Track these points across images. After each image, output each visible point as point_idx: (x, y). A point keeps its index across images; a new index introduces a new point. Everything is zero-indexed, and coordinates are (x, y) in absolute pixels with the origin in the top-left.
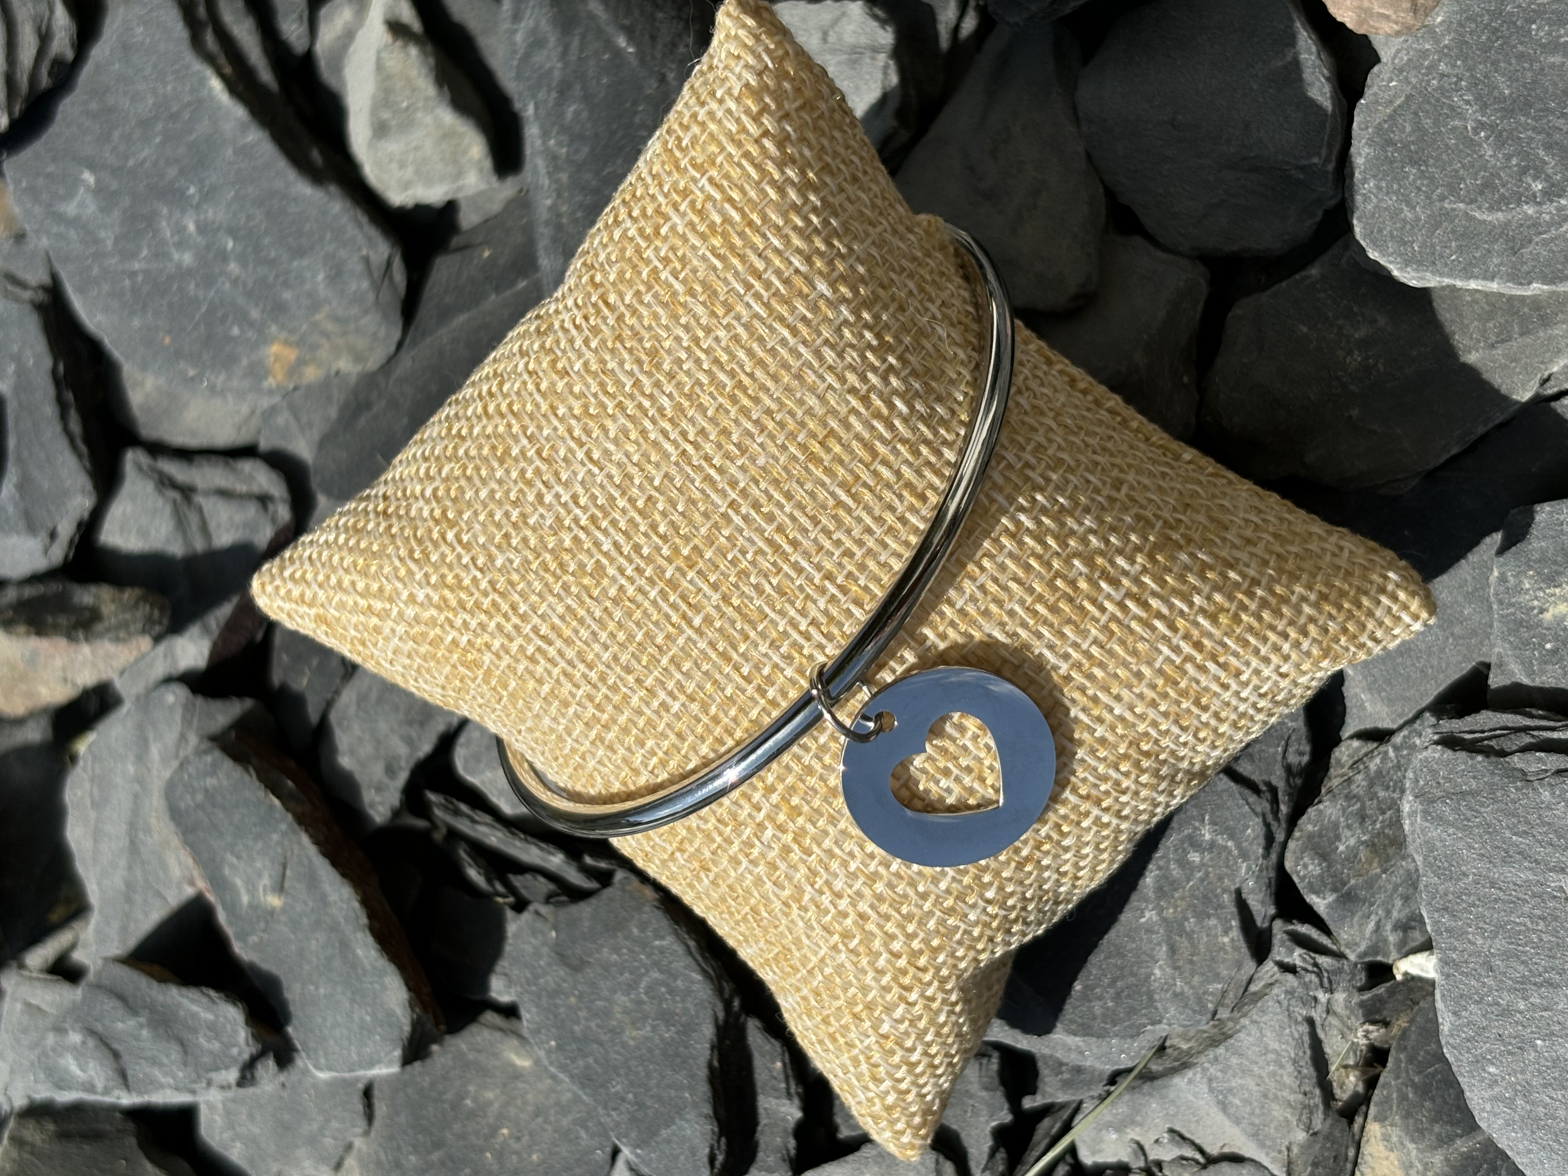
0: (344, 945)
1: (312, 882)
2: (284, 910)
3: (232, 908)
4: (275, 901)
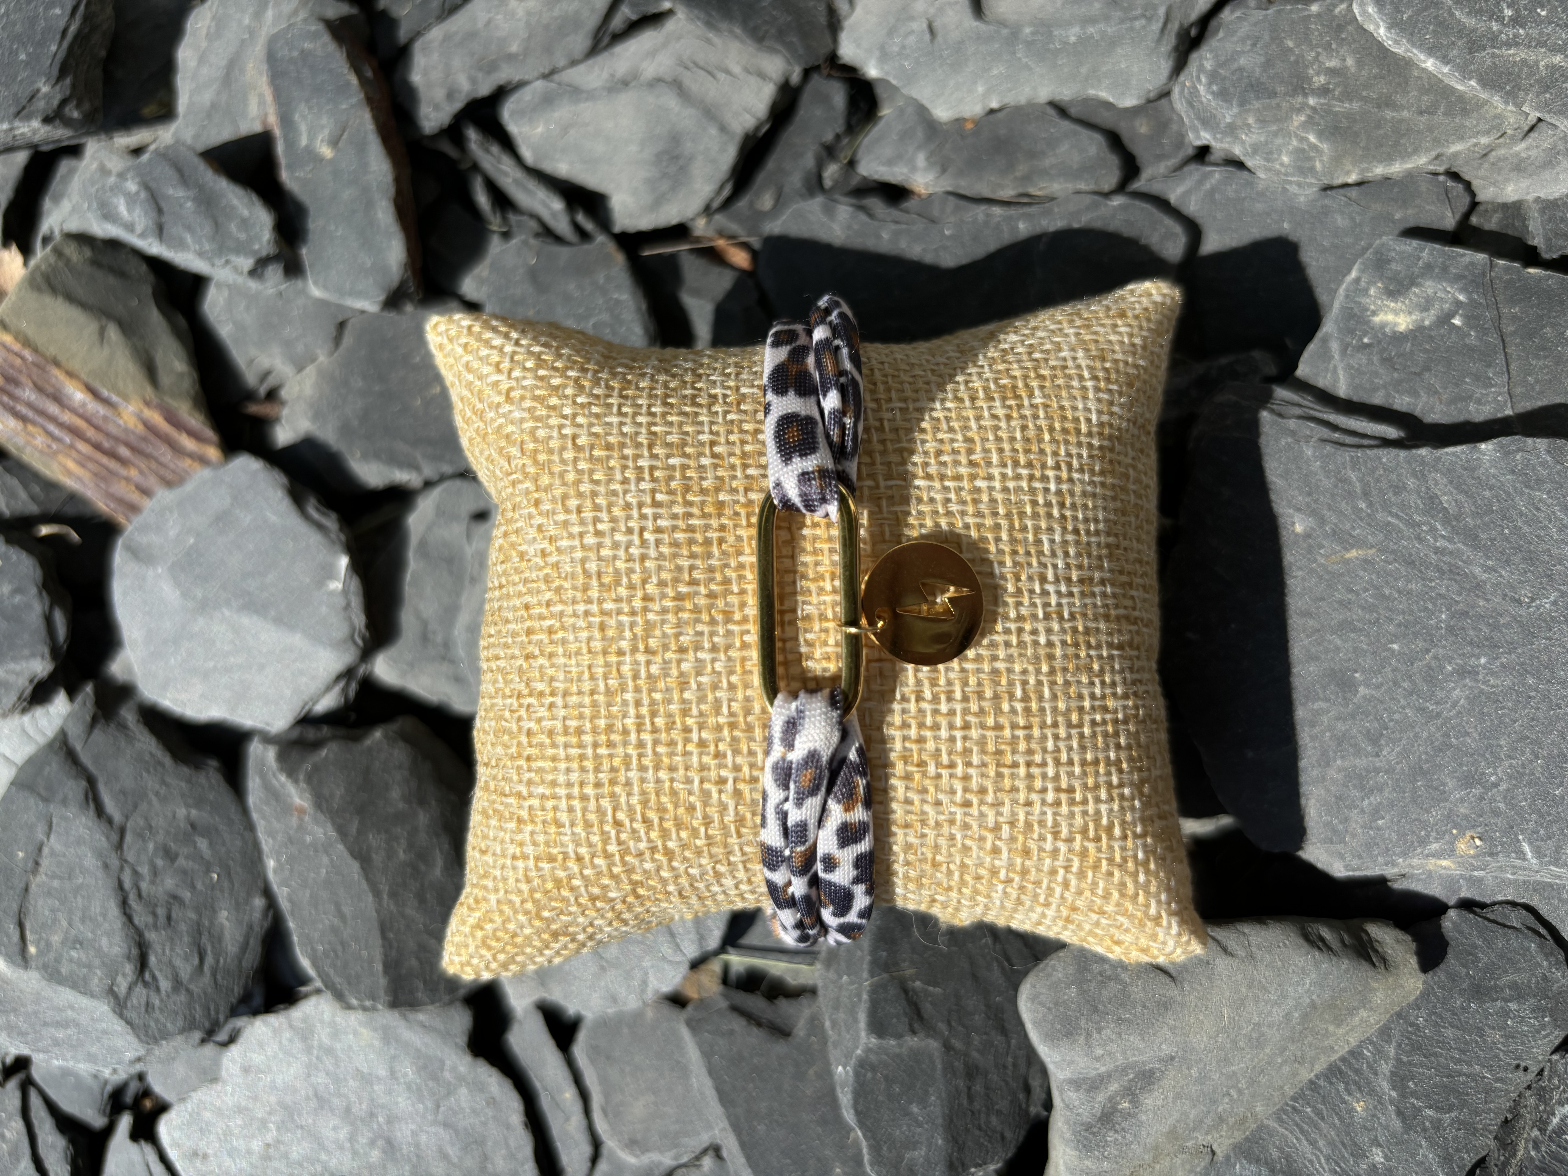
0: (369, 205)
1: (361, 148)
2: (331, 161)
3: (291, 144)
4: (327, 152)
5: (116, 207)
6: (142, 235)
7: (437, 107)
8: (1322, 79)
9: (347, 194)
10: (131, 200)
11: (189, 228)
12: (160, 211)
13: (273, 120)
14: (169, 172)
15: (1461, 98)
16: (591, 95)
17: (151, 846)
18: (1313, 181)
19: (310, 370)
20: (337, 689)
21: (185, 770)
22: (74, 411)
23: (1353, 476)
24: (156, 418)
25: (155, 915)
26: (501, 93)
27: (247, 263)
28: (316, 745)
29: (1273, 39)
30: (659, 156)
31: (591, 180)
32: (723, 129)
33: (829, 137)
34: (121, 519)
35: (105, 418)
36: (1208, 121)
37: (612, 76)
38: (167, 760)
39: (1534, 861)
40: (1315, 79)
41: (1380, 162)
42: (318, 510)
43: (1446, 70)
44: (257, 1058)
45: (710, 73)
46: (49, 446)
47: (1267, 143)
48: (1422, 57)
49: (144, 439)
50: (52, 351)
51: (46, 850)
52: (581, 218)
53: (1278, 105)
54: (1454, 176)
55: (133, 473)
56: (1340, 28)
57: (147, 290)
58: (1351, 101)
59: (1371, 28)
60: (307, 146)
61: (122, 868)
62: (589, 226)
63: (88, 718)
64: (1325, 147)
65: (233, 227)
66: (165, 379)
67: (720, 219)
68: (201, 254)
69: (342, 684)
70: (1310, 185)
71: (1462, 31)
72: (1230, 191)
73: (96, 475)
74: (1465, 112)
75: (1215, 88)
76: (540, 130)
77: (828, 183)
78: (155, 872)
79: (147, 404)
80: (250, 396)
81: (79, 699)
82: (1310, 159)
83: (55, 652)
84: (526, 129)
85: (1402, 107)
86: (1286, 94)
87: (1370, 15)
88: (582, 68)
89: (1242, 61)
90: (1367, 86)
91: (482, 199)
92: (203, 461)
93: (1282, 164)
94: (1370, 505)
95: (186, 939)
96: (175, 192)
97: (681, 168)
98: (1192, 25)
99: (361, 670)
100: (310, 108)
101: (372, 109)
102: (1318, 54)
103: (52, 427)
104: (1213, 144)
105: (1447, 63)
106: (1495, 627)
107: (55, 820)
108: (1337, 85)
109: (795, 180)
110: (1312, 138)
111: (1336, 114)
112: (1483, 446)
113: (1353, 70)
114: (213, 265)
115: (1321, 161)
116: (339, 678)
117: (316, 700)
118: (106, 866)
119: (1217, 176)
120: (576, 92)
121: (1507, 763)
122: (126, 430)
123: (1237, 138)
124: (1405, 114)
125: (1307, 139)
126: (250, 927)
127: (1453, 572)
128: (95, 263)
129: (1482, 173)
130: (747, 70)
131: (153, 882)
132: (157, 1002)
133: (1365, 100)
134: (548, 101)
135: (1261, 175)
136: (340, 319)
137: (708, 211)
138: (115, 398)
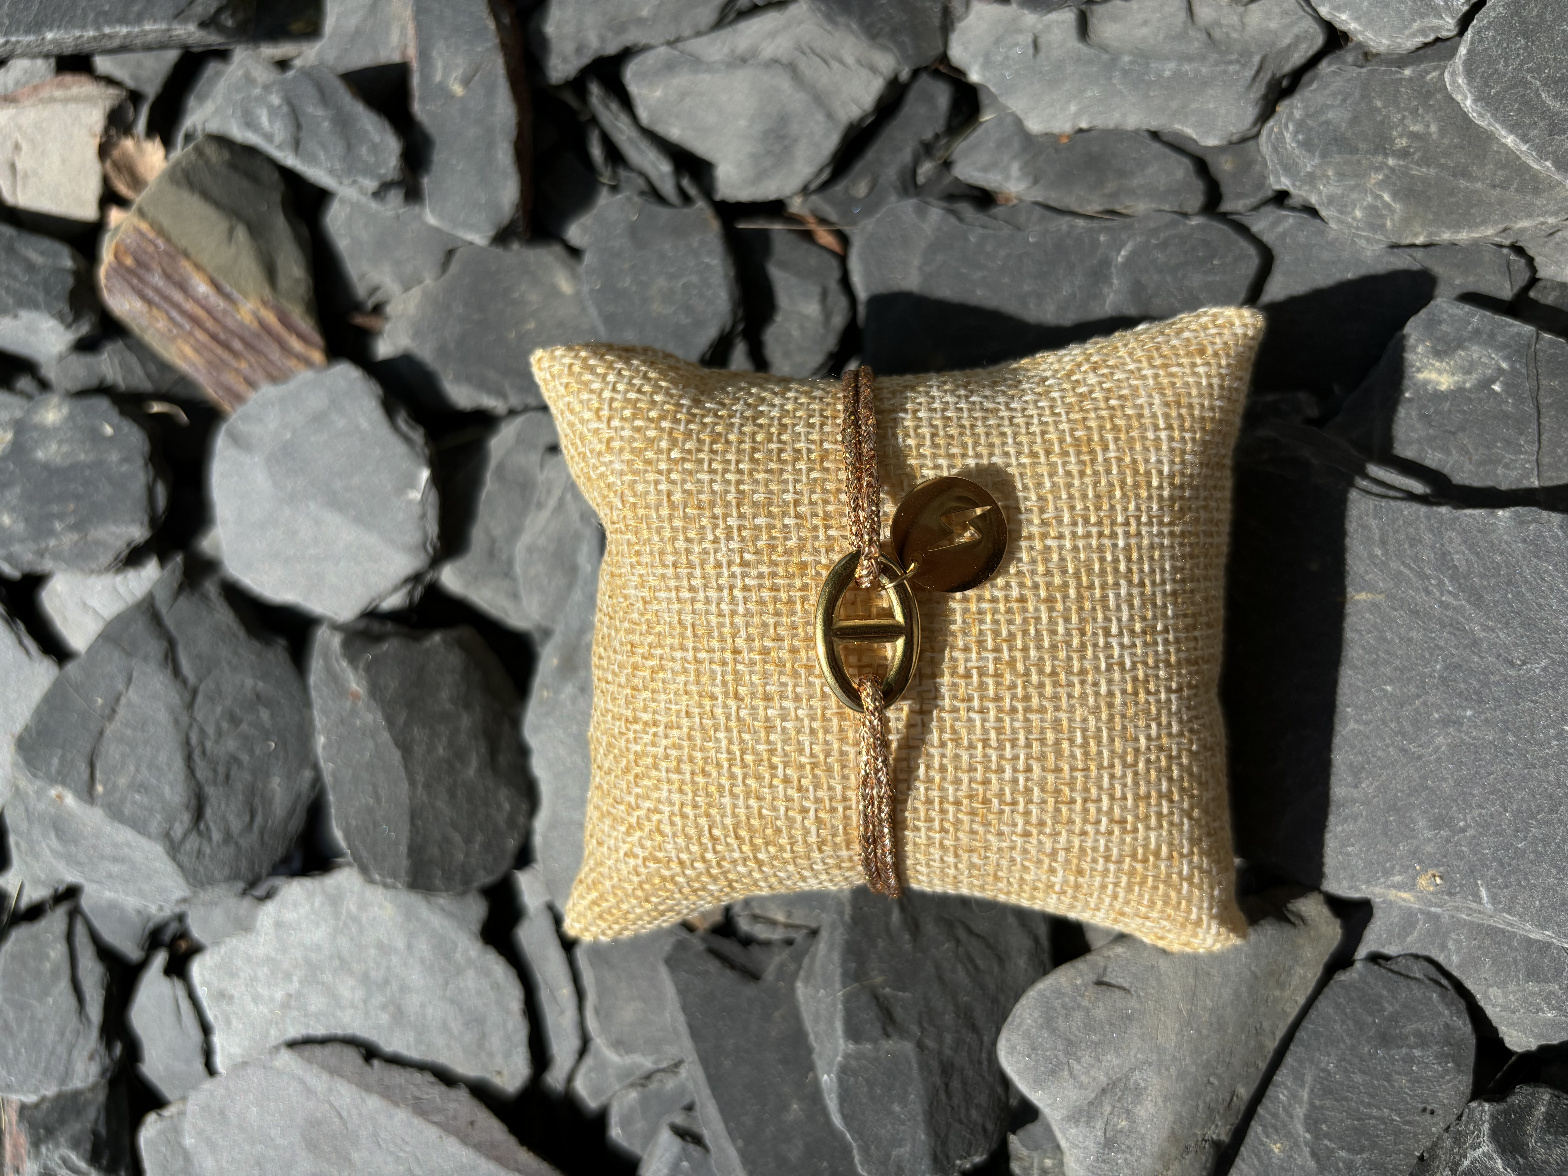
5: (259, 117)
6: (280, 147)
7: (565, 60)
8: (1404, 142)
9: (472, 132)
10: (273, 112)
11: (324, 147)
12: (298, 126)
13: (412, 53)
14: (312, 91)
15: (1535, 176)
16: (710, 68)
17: (219, 709)
18: (1382, 238)
19: (416, 292)
20: (404, 591)
21: (256, 645)
22: (197, 301)
23: (1374, 523)
24: (271, 318)
25: (215, 771)
26: (626, 54)
27: (372, 185)
28: (378, 638)
29: (1363, 97)
30: (766, 133)
31: (701, 147)
32: (830, 116)
33: (928, 135)
34: (227, 407)
35: (225, 312)
36: (1290, 168)
37: (733, 51)
38: (242, 634)
39: (1489, 906)
40: (1398, 141)
41: (1449, 228)
42: (407, 423)
43: (1524, 148)
44: (289, 916)
45: (825, 61)
46: (170, 331)
47: (1342, 196)
48: (1503, 133)
49: (258, 336)
50: (183, 242)
51: (123, 700)
52: (686, 182)
53: (1359, 162)
54: (1519, 250)
55: (243, 366)
56: (1429, 94)
57: (276, 197)
58: (1428, 166)
59: (1459, 98)
60: (440, 83)
61: (190, 726)
62: (692, 191)
63: (175, 585)
64: (1397, 206)
65: (364, 151)
66: (283, 283)
67: (816, 200)
68: (331, 172)
69: (409, 587)
70: (1378, 241)
71: (1545, 113)
72: (1302, 237)
73: (210, 363)
74: (1536, 191)
75: (1300, 137)
76: (658, 93)
77: (921, 179)
78: (220, 734)
79: (265, 303)
80: (357, 307)
81: (170, 566)
82: (1383, 217)
83: (153, 522)
84: (645, 92)
85: (1477, 179)
86: (1367, 152)
87: (1459, 86)
88: (704, 39)
89: (1331, 115)
90: (1447, 154)
91: (596, 152)
92: (308, 363)
93: (1354, 218)
94: (1386, 553)
95: (240, 797)
96: (314, 110)
97: (786, 147)
98: (1284, 76)
99: (429, 577)
100: (448, 47)
101: (505, 55)
102: (1404, 117)
103: (174, 314)
104: (1292, 190)
105: (1526, 142)
106: (1486, 684)
107: (135, 674)
108: (1418, 149)
109: (891, 173)
110: (1387, 197)
111: (1413, 176)
112: (1500, 513)
113: (1435, 136)
114: (341, 183)
115: (1392, 220)
116: (407, 580)
117: (383, 597)
118: (176, 722)
119: (1291, 221)
120: (696, 63)
121: (1476, 812)
122: (242, 324)
123: (1314, 187)
124: (1479, 185)
125: (1381, 197)
126: (299, 796)
127: (1456, 628)
128: (232, 166)
129: (1546, 250)
130: (859, 62)
131: (217, 742)
132: (208, 851)
133: (1442, 167)
134: (670, 67)
135: (1333, 225)
136: (450, 247)
137: (805, 191)
138: (235, 294)
